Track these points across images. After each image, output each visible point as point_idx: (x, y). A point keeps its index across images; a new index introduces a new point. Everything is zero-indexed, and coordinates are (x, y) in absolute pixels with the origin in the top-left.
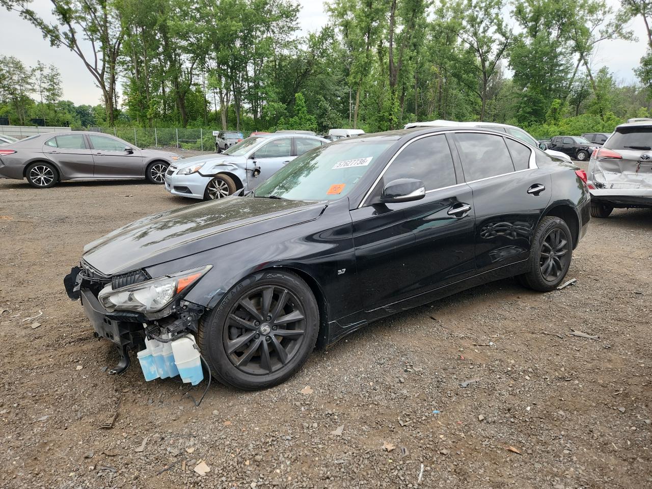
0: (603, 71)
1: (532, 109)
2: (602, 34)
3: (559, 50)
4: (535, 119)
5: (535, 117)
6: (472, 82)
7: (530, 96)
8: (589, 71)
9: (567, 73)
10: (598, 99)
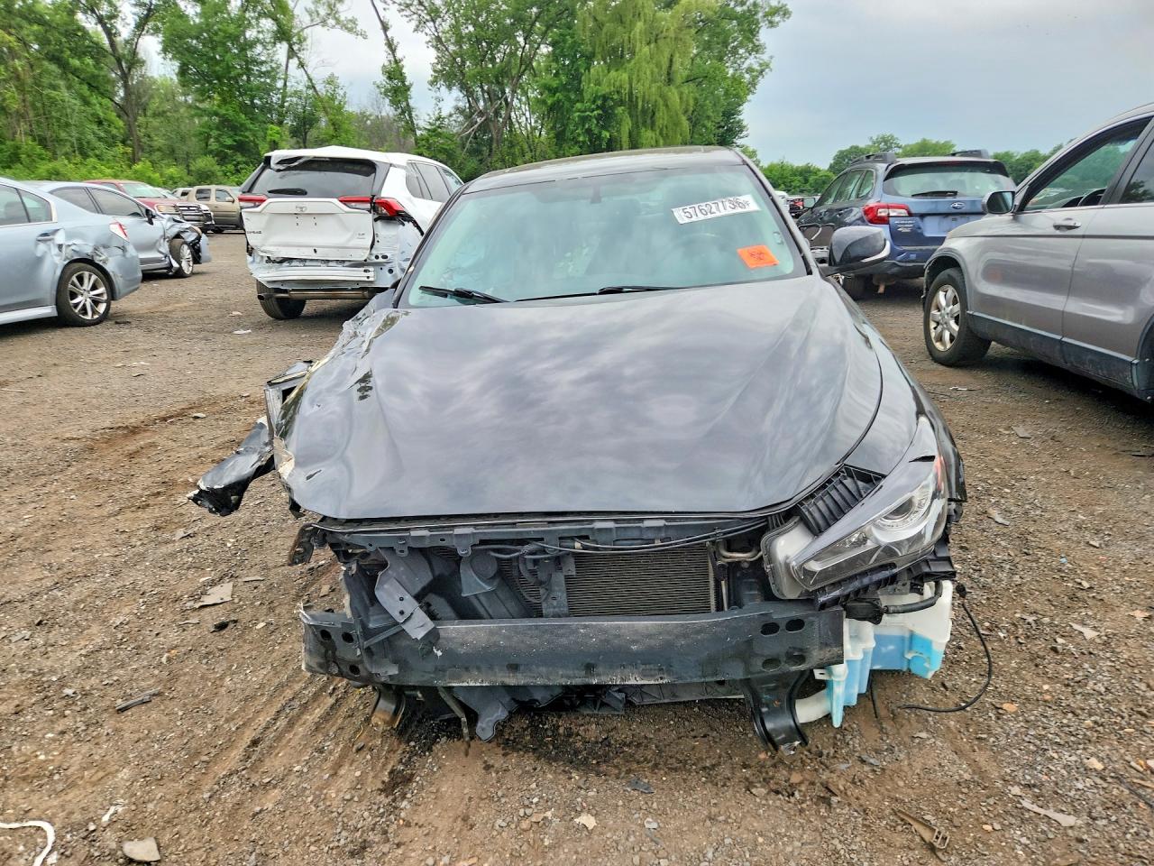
0: (331, 81)
1: (235, 141)
2: (311, 15)
3: (251, 34)
4: (244, 159)
5: (243, 155)
6: (94, 76)
7: (225, 115)
8: (310, 79)
9: (274, 79)
10: (335, 130)
